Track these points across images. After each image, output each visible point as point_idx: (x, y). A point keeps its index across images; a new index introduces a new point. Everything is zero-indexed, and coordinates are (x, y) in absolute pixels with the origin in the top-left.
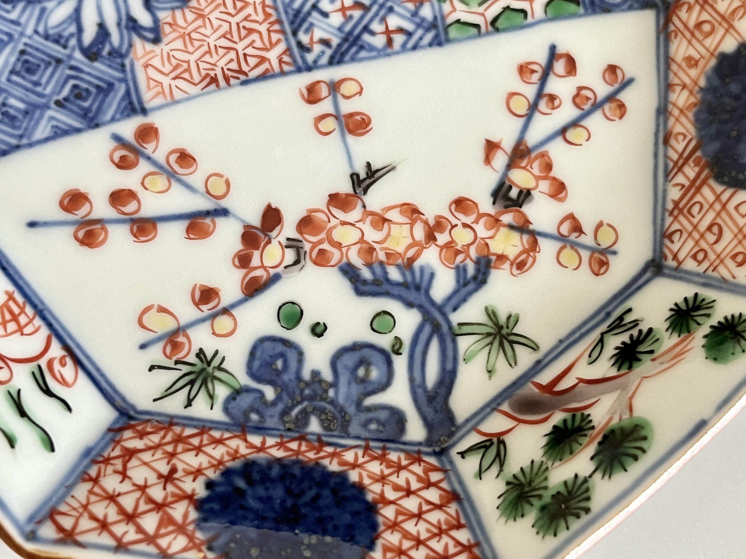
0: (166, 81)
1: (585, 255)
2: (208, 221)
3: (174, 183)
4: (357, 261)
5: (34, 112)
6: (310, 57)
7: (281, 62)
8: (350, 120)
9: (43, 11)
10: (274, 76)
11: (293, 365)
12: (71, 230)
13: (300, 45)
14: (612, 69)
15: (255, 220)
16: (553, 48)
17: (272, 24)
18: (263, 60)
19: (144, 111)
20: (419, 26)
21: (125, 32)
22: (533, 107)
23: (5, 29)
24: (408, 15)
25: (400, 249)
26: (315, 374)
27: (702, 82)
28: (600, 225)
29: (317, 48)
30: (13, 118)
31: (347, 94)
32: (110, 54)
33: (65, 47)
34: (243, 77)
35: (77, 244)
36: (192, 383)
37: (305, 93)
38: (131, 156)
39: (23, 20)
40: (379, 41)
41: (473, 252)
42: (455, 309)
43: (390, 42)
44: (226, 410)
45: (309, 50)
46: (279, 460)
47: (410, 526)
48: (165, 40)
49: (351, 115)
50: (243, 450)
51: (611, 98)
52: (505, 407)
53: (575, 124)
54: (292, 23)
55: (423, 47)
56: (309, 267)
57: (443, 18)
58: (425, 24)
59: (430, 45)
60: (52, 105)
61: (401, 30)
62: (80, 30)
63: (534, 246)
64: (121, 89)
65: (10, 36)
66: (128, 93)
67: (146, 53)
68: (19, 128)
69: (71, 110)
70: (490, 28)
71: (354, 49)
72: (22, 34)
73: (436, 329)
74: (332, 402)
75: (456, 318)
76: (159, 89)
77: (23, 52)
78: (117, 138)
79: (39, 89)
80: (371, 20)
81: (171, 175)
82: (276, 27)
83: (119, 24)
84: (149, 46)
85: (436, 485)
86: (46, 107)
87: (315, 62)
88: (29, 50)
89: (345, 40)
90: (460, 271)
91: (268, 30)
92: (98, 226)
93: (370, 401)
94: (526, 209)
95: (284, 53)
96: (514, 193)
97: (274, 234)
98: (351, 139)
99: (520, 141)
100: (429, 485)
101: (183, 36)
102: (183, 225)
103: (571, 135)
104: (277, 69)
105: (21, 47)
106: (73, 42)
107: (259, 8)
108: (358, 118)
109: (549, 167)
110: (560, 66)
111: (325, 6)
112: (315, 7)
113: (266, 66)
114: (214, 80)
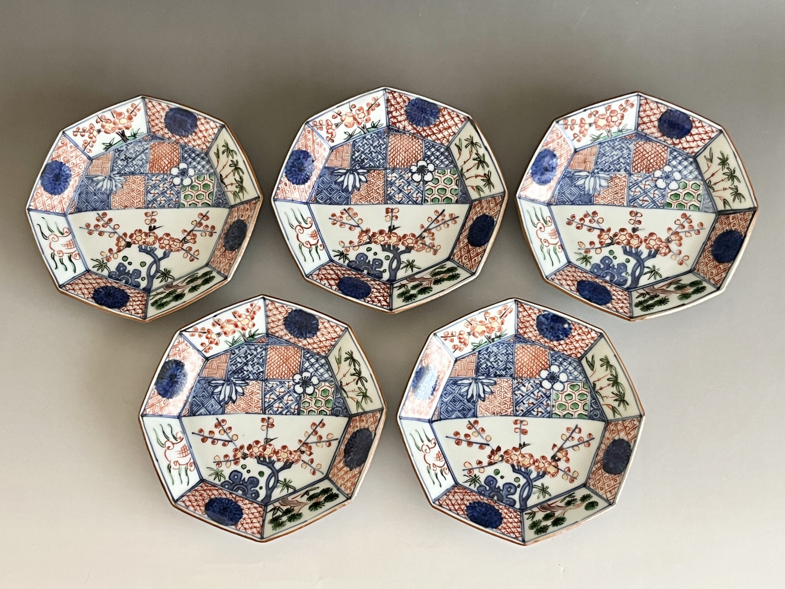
0: (483, 411)
1: (569, 477)
2: (484, 446)
3: (479, 435)
4: (515, 464)
5: (453, 411)
6: (518, 413)
7: (511, 413)
8: (523, 431)
9: (460, 388)
10: (508, 416)
11: (495, 483)
12: (454, 440)
13: (516, 409)
14: (590, 434)
15: (495, 448)
16: (577, 425)
18: (507, 411)
19: (477, 417)
21: (477, 397)
22: (568, 439)
24: (544, 408)
25: (526, 464)
26: (499, 487)
27: (608, 445)
28: (575, 471)
29: (520, 412)
30: (448, 412)
31: (524, 424)
32: (473, 402)
33: (463, 398)
34: (501, 414)
35: (455, 444)
36: (472, 481)
37: (514, 421)
38: (471, 427)
39: (456, 390)
40: (535, 413)
41: (543, 469)
42: (535, 481)
43: (537, 414)
44: (477, 489)
45: (518, 411)
46: (486, 503)
47: (509, 524)
48: (486, 401)
50: (479, 499)
51: (587, 441)
52: (539, 507)
53: (577, 445)
54: (516, 404)
55: (545, 417)
56: (504, 462)
57: (552, 411)
58: (547, 412)
59: (547, 417)
61: (541, 412)
62: (467, 394)
63: (558, 472)
64: (473, 410)
65: (452, 392)
66: (474, 412)
67: (481, 404)
68: (449, 414)
69: (461, 413)
70: (563, 417)
71: (529, 414)
72: (455, 393)
73: (529, 485)
74: (501, 494)
75: (534, 483)
76: (481, 413)
78: (469, 422)
79: (455, 406)
80: (535, 408)
81: (479, 433)
82: (512, 404)
83: (476, 395)
84: (482, 402)
85: (518, 518)
86: (456, 411)
87: (519, 415)
88: (455, 397)
89: (527, 411)
90: (538, 473)
91: (510, 404)
92: (460, 441)
93: (509, 496)
94: (558, 463)
95: (512, 411)
96: (557, 458)
97: (498, 453)
98: (522, 435)
99: (562, 446)
100: (516, 518)
101: (490, 401)
102: (479, 445)
103: (574, 448)
104: (509, 414)
106: (465, 397)
107: (509, 398)
108: (525, 431)
109: (567, 454)
110: (577, 430)
111: (524, 401)
112: (522, 401)
113: (507, 413)
114: (494, 413)
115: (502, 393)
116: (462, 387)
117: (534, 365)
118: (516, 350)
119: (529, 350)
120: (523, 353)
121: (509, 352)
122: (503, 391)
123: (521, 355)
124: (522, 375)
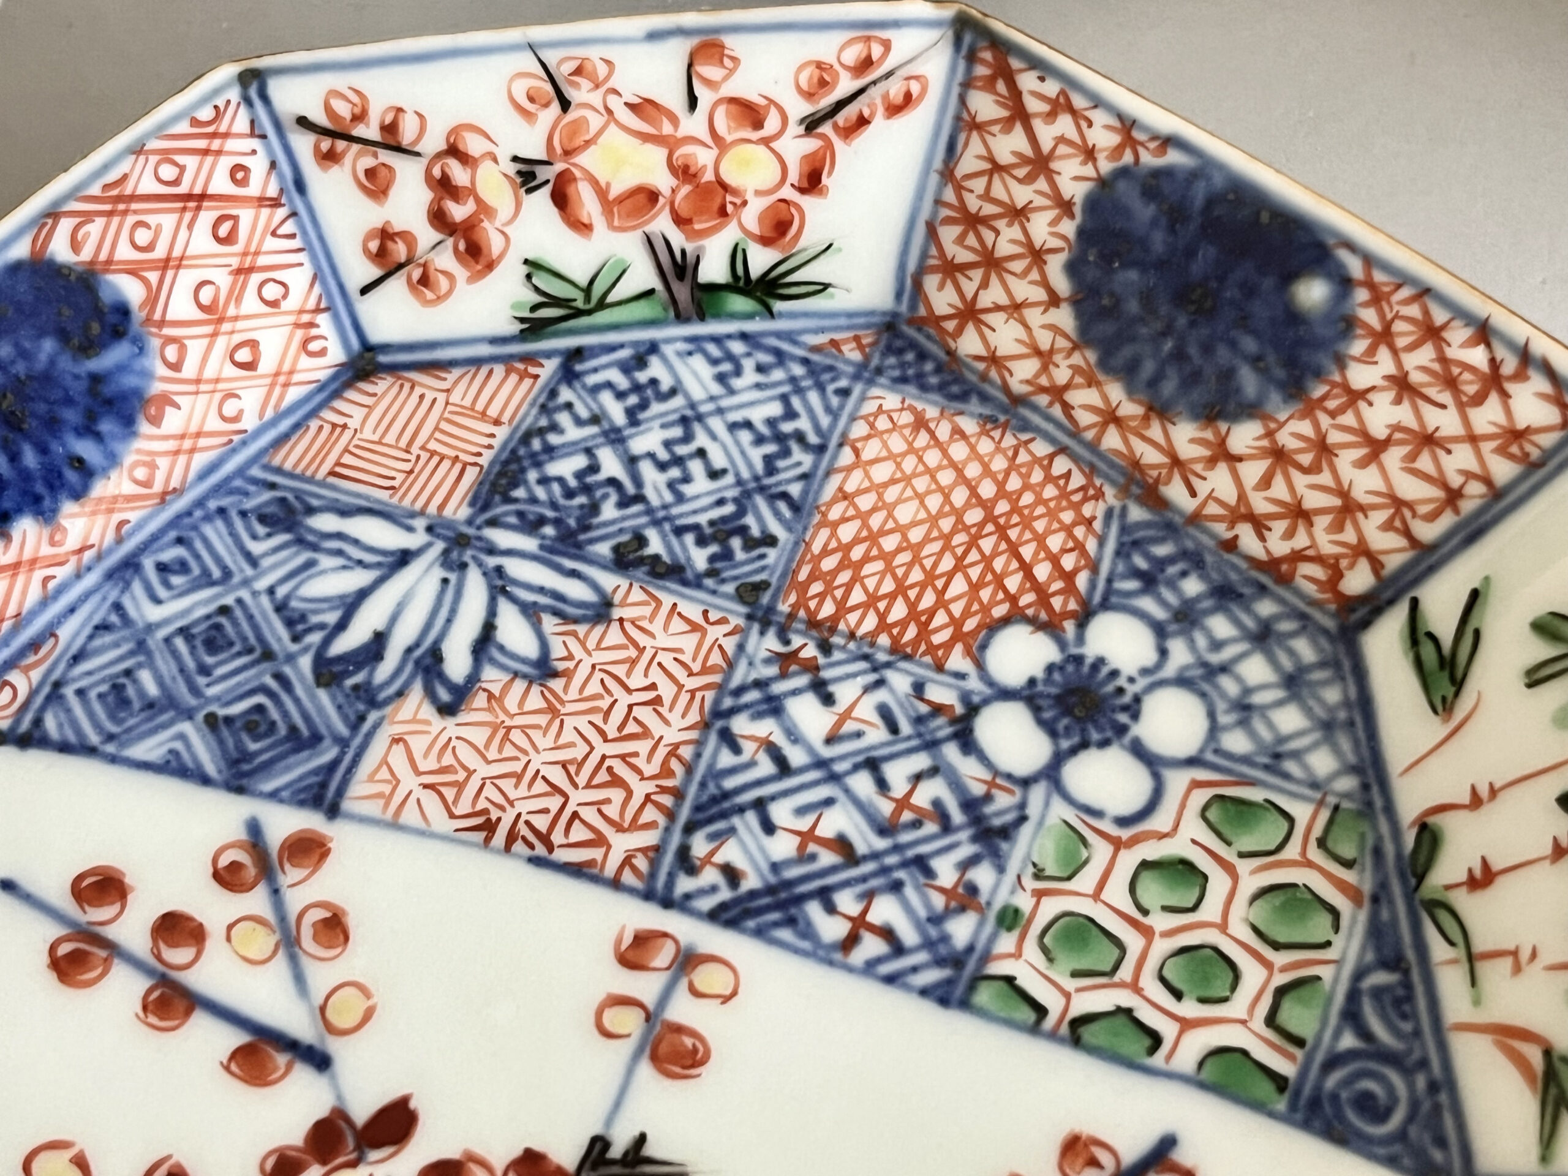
0: (409, 782)
2: (281, 1059)
3: (281, 957)
5: (163, 710)
6: (685, 884)
7: (627, 861)
8: (670, 1038)
9: (310, 564)
10: (597, 879)
12: (54, 931)
13: (683, 853)
16: (1170, 1143)
17: (663, 790)
18: (599, 841)
19: (333, 811)
20: (928, 944)
21: (409, 668)
23: (228, 561)
24: (922, 913)
29: (710, 876)
30: (124, 702)
31: (700, 986)
32: (356, 688)
33: (296, 639)
34: (540, 850)
35: (45, 959)
37: (628, 940)
38: (251, 871)
39: (266, 563)
40: (832, 929)
43: (850, 942)
45: (692, 870)
48: (462, 718)
49: (679, 1029)
54: (698, 808)
55: (908, 988)
57: (987, 957)
58: (943, 950)
59: (924, 992)
60: (200, 716)
61: (887, 933)
62: (342, 626)
64: (328, 754)
65: (227, 574)
67: (414, 721)
68: (118, 721)
69: (221, 742)
70: (1064, 1029)
71: (775, 916)
72: (246, 582)
76: (387, 789)
77: (224, 610)
78: (254, 829)
79: (201, 681)
80: (846, 884)
81: (289, 942)
82: (667, 800)
83: (409, 650)
84: (428, 711)
86: (189, 714)
87: (688, 897)
88: (238, 613)
89: (770, 890)
91: (648, 798)
92: (103, 953)
95: (644, 850)
97: (374, 1155)
98: (646, 1070)
101: (495, 728)
102: (237, 1038)
104: (610, 870)
105: (229, 600)
106: (315, 638)
107: (662, 752)
108: (688, 1042)
111: (780, 812)
112: (760, 805)
113: (596, 854)
114: (489, 827)
115: (624, 700)
116: (326, 562)
117: (960, 566)
118: (859, 430)
119: (959, 451)
120: (909, 464)
121: (803, 424)
122: (636, 680)
123: (882, 472)
124: (842, 608)
